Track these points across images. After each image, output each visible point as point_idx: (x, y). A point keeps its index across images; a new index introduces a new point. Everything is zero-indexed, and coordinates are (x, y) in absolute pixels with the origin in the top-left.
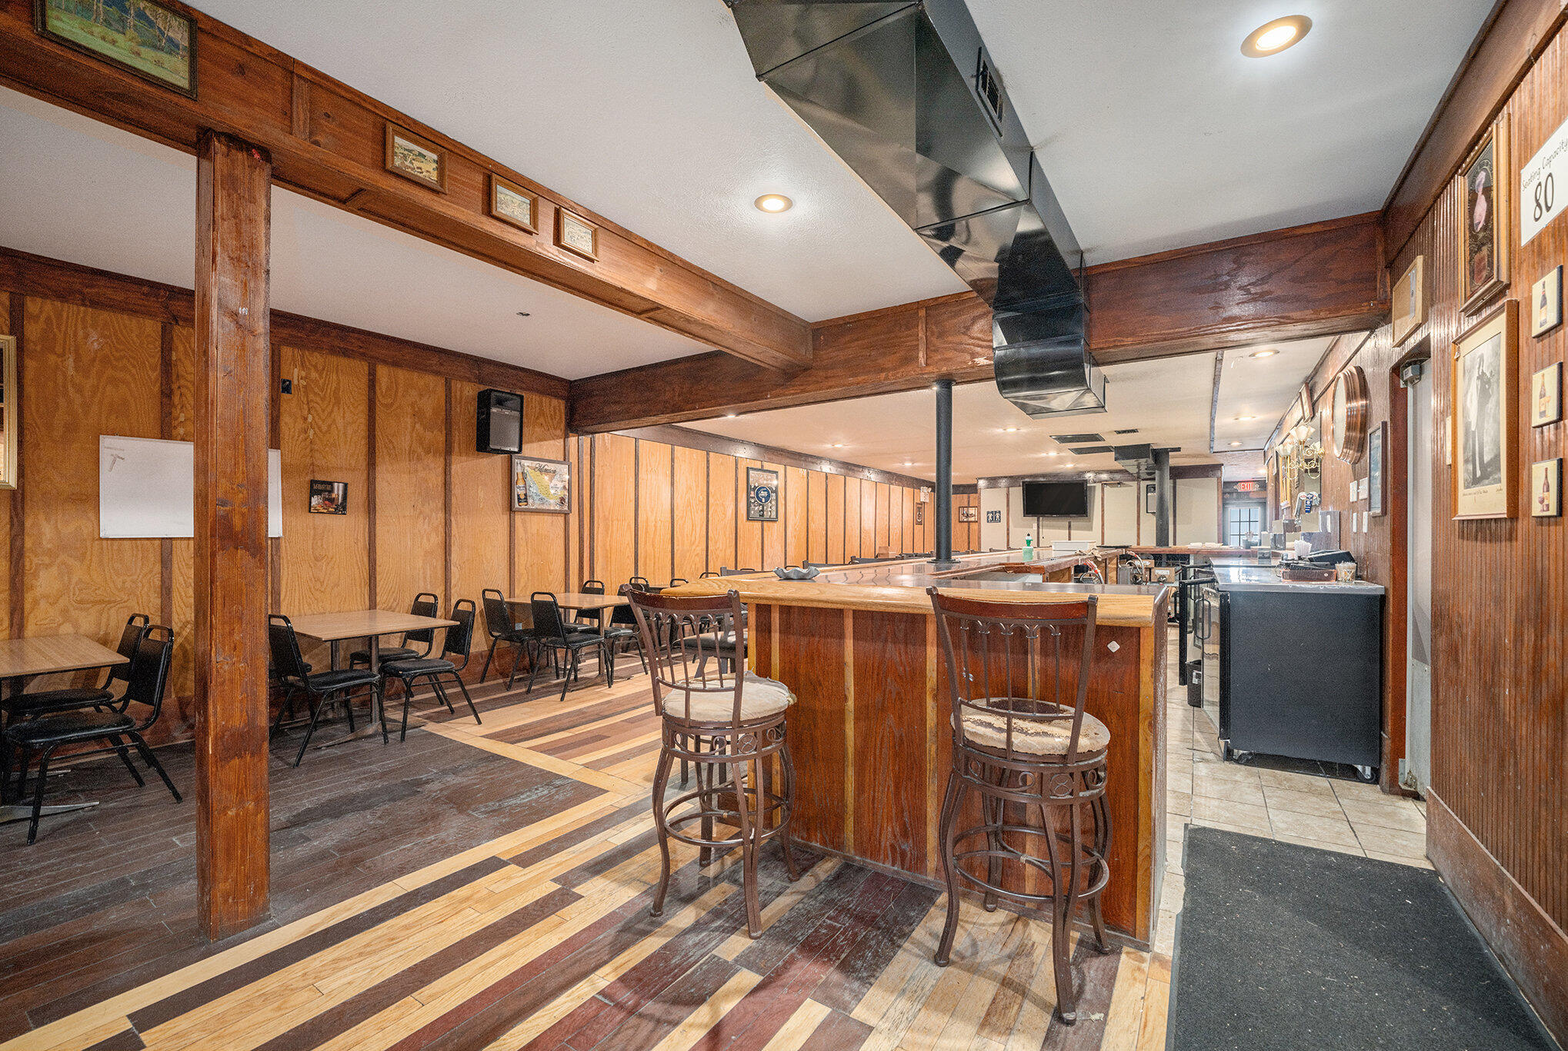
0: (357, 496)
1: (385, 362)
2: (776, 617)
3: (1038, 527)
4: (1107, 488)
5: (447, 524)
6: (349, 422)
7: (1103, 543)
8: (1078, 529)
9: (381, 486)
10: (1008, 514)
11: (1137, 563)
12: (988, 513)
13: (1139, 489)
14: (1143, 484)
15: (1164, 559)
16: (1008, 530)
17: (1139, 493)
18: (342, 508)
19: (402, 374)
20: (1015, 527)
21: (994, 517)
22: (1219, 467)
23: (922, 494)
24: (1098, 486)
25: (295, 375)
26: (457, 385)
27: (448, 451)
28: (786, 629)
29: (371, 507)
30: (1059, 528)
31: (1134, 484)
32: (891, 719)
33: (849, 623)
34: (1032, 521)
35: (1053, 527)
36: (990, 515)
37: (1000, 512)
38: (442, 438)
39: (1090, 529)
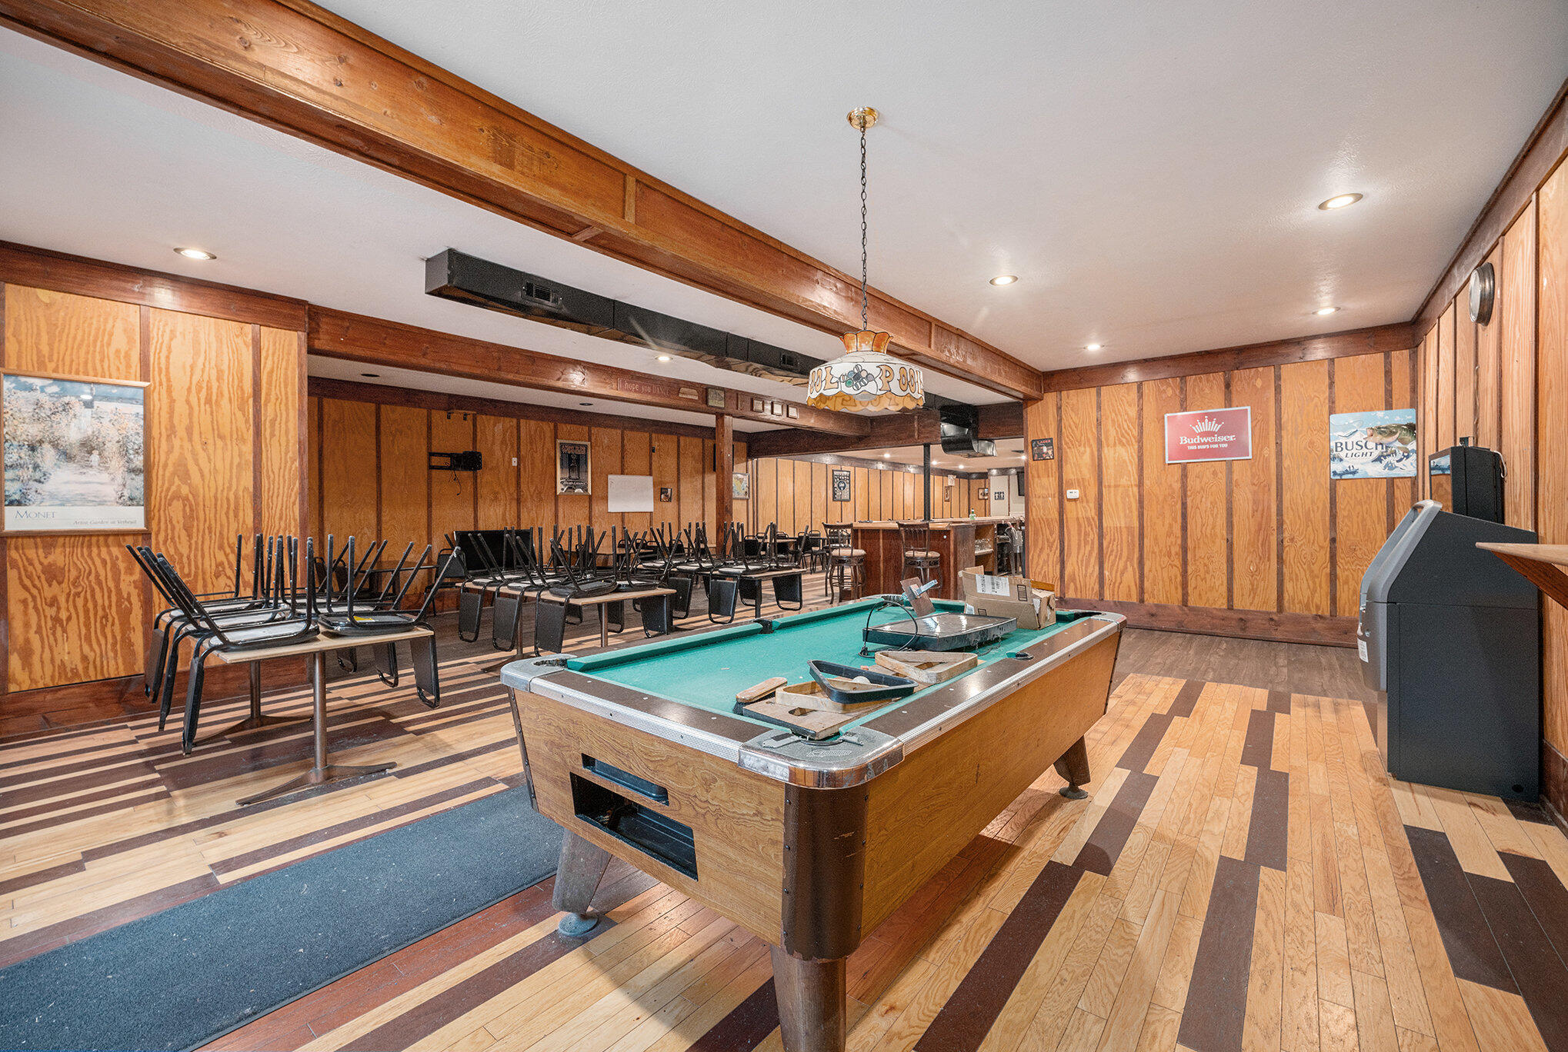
0: (674, 497)
1: (682, 435)
2: (860, 534)
5: (703, 506)
6: (671, 462)
9: (682, 489)
10: (1010, 495)
12: (995, 493)
16: (1009, 505)
18: (670, 500)
19: (688, 440)
25: (656, 445)
26: (706, 441)
27: (704, 472)
28: (863, 538)
29: (679, 500)
32: (893, 561)
33: (881, 532)
36: (997, 495)
37: (1003, 493)
38: (701, 466)
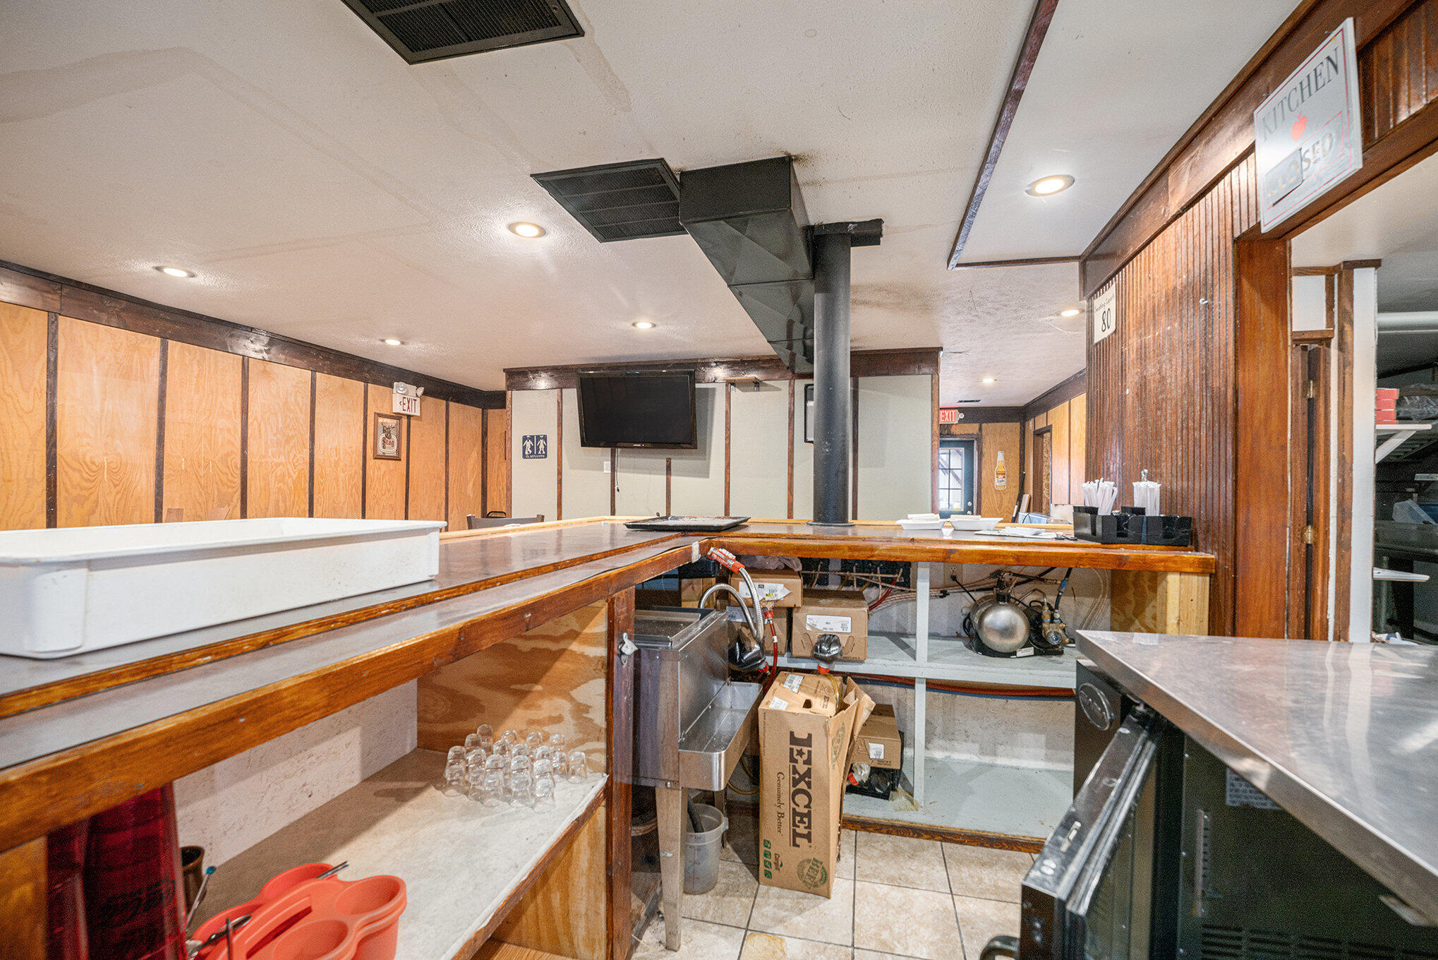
3: (613, 469)
4: (736, 393)
8: (684, 472)
12: (525, 438)
13: (792, 395)
14: (799, 384)
16: (560, 473)
17: (792, 404)
20: (571, 467)
21: (535, 446)
22: (933, 356)
23: (397, 399)
24: (721, 389)
30: (650, 471)
31: (784, 385)
34: (601, 456)
35: (639, 469)
36: (528, 444)
37: (545, 438)
39: (705, 473)
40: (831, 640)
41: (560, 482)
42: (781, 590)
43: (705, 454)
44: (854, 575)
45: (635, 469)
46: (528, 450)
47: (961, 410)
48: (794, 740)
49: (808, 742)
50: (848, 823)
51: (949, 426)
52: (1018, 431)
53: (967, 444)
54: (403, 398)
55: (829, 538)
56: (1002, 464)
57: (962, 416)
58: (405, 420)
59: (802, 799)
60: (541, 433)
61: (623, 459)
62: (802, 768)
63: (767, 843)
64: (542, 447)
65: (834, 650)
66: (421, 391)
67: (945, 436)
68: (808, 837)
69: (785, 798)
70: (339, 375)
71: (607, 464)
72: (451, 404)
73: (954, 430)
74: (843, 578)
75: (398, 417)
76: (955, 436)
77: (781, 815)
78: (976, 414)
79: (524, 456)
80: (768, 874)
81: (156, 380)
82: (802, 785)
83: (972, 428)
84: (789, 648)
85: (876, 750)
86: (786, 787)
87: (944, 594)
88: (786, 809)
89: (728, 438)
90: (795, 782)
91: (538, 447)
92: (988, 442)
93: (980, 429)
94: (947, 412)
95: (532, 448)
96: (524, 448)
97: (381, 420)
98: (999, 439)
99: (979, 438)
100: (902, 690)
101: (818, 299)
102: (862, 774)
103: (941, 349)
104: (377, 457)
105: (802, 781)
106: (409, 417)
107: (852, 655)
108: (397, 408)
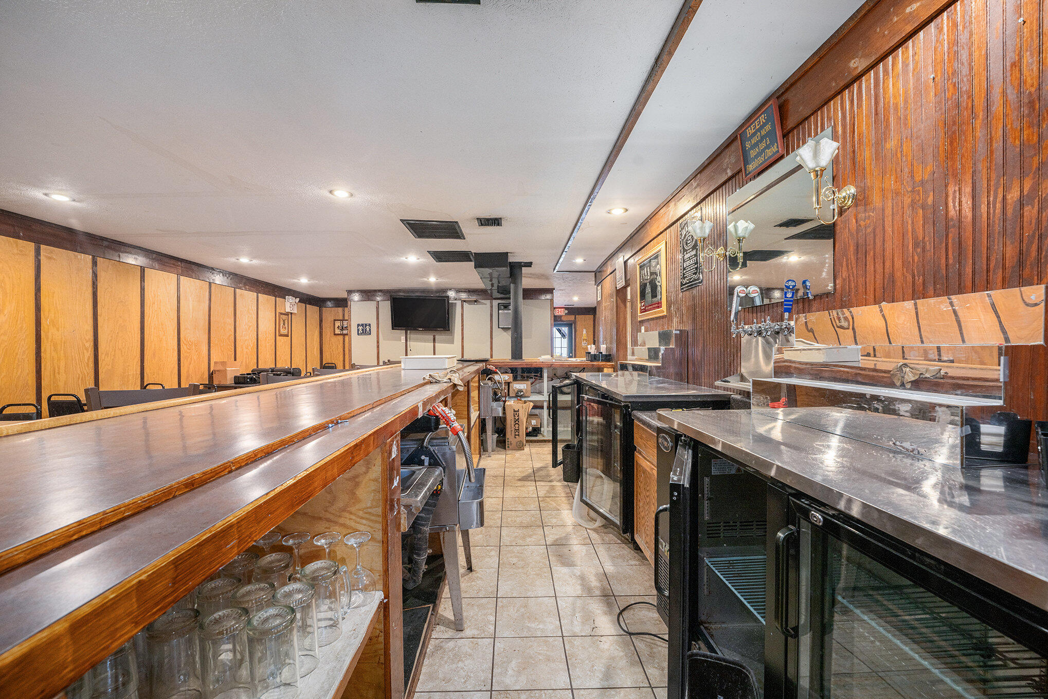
3: (406, 341)
4: (465, 305)
7: (463, 357)
8: (442, 342)
10: (378, 327)
11: (497, 377)
12: (358, 325)
13: (492, 307)
14: (495, 303)
15: (519, 372)
16: (378, 342)
17: (492, 311)
20: (384, 339)
21: (364, 330)
22: (550, 291)
23: (288, 305)
24: (459, 303)
30: (425, 341)
31: (488, 302)
34: (401, 334)
35: (421, 341)
36: (361, 328)
37: (370, 325)
39: (453, 342)
40: (521, 391)
41: (378, 347)
42: (507, 377)
43: (452, 334)
44: (525, 375)
45: (417, 340)
46: (361, 331)
47: (566, 309)
48: (514, 411)
49: (518, 411)
50: (527, 441)
51: (561, 316)
52: (592, 319)
53: (569, 325)
54: (290, 304)
55: (516, 363)
56: (585, 335)
57: (567, 312)
58: (290, 316)
59: (517, 426)
60: (368, 323)
61: (412, 335)
62: (517, 418)
63: (508, 439)
64: (368, 329)
65: (522, 393)
66: (298, 300)
67: (557, 320)
68: (519, 435)
69: (513, 426)
70: (266, 294)
71: (403, 338)
72: (307, 305)
73: (563, 318)
74: (522, 376)
75: (287, 314)
76: (564, 321)
77: (512, 431)
78: (574, 311)
79: (358, 334)
80: (508, 447)
81: (207, 302)
82: (517, 422)
83: (572, 318)
84: (509, 395)
85: (534, 422)
86: (513, 423)
87: (552, 380)
88: (513, 429)
89: (463, 326)
90: (515, 422)
91: (366, 330)
92: (578, 323)
93: (575, 318)
94: (559, 310)
95: (363, 330)
96: (358, 330)
97: (281, 316)
98: (583, 322)
99: (575, 322)
100: (540, 410)
101: (512, 286)
102: (530, 429)
103: (554, 289)
104: (281, 335)
105: (517, 421)
106: (291, 313)
107: (526, 395)
108: (288, 310)
